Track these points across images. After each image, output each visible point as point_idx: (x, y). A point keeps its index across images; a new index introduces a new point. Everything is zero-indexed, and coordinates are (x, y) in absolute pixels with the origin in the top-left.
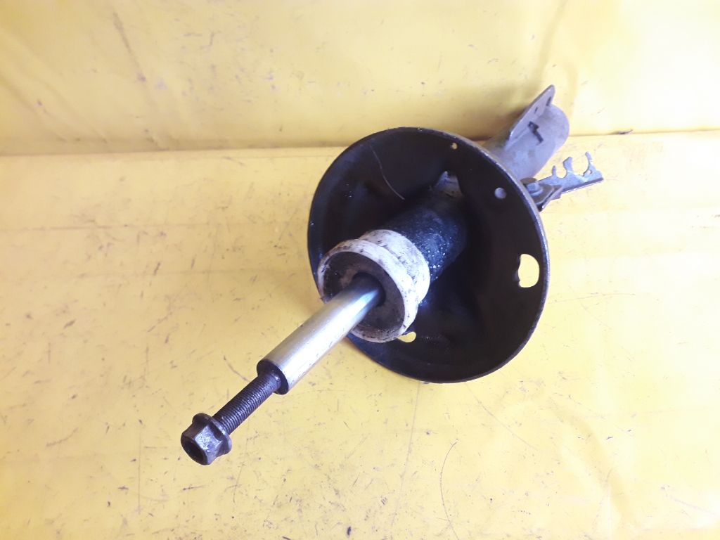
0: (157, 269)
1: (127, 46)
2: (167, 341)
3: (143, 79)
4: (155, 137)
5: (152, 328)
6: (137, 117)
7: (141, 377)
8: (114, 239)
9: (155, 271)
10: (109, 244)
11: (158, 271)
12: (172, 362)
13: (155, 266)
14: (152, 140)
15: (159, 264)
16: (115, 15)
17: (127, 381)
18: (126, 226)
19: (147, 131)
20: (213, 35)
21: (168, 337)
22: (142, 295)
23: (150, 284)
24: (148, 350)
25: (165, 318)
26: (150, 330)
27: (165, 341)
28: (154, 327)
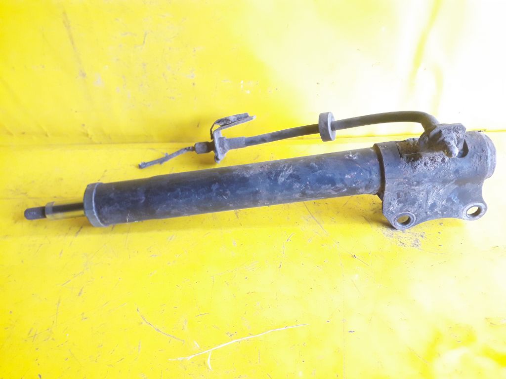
0: (79, 230)
1: (73, 43)
2: (80, 294)
3: (84, 75)
4: (90, 132)
5: (67, 282)
6: (76, 112)
7: (48, 330)
9: (77, 233)
11: (79, 233)
12: (83, 313)
13: (78, 228)
14: (87, 135)
15: (81, 228)
16: (64, 13)
17: (33, 333)
19: (84, 125)
20: (146, 35)
21: (81, 290)
22: (61, 253)
23: (71, 244)
24: (59, 302)
25: (81, 273)
26: (64, 284)
27: (78, 294)
28: (69, 281)
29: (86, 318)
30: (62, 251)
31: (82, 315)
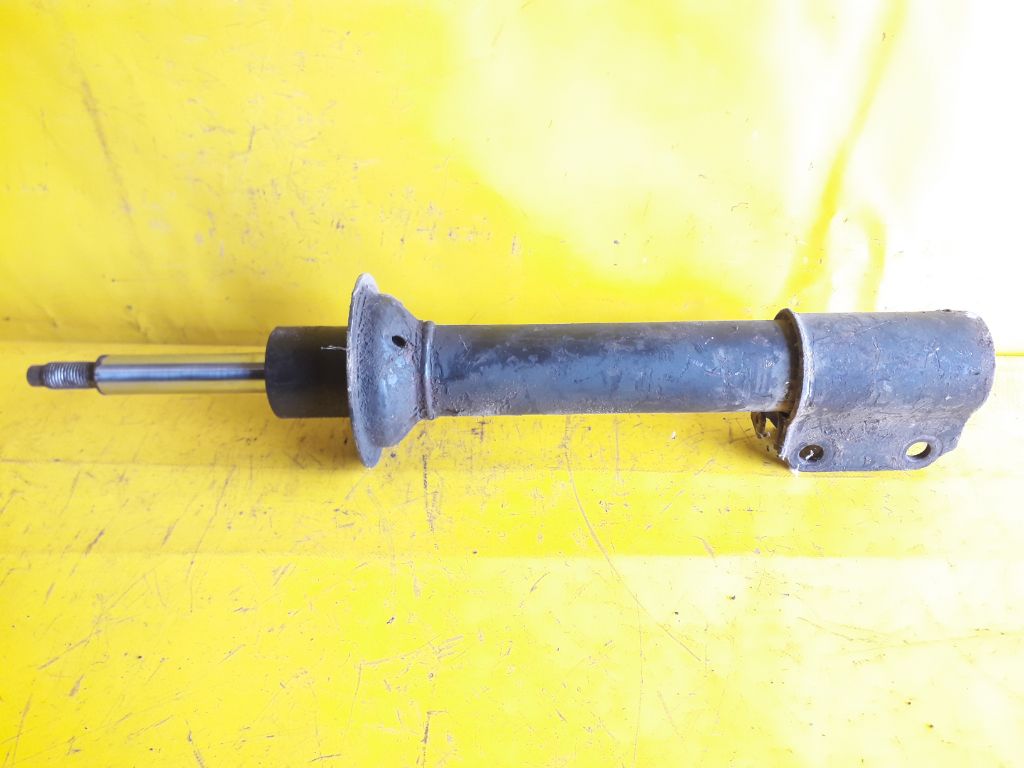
0: (96, 541)
2: (73, 691)
4: (143, 322)
5: (52, 662)
6: (113, 280)
8: (26, 482)
9: (90, 546)
10: (14, 492)
11: (94, 546)
12: (73, 739)
13: (93, 535)
14: (137, 327)
15: (101, 533)
18: (57, 460)
19: (129, 307)
21: (78, 682)
22: (49, 593)
23: (73, 571)
24: (27, 709)
25: (82, 642)
26: (45, 666)
27: (69, 692)
28: (57, 658)
29: (77, 751)
30: (52, 586)
31: (69, 741)
